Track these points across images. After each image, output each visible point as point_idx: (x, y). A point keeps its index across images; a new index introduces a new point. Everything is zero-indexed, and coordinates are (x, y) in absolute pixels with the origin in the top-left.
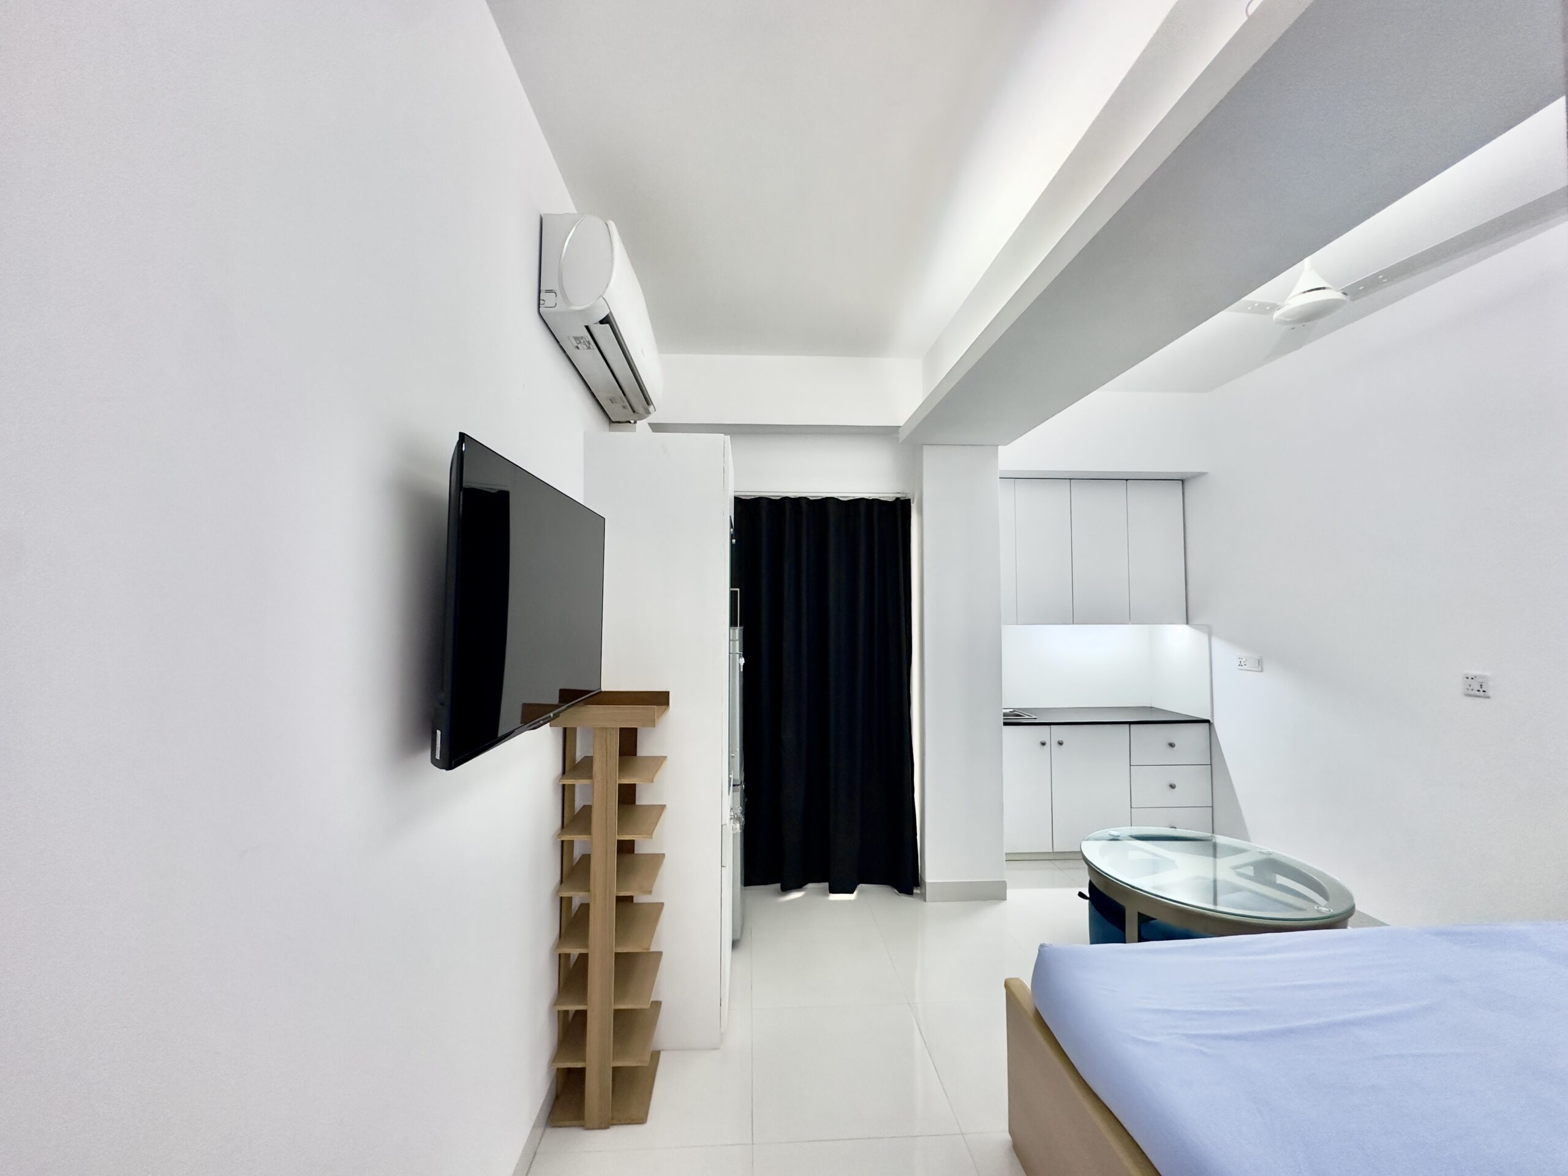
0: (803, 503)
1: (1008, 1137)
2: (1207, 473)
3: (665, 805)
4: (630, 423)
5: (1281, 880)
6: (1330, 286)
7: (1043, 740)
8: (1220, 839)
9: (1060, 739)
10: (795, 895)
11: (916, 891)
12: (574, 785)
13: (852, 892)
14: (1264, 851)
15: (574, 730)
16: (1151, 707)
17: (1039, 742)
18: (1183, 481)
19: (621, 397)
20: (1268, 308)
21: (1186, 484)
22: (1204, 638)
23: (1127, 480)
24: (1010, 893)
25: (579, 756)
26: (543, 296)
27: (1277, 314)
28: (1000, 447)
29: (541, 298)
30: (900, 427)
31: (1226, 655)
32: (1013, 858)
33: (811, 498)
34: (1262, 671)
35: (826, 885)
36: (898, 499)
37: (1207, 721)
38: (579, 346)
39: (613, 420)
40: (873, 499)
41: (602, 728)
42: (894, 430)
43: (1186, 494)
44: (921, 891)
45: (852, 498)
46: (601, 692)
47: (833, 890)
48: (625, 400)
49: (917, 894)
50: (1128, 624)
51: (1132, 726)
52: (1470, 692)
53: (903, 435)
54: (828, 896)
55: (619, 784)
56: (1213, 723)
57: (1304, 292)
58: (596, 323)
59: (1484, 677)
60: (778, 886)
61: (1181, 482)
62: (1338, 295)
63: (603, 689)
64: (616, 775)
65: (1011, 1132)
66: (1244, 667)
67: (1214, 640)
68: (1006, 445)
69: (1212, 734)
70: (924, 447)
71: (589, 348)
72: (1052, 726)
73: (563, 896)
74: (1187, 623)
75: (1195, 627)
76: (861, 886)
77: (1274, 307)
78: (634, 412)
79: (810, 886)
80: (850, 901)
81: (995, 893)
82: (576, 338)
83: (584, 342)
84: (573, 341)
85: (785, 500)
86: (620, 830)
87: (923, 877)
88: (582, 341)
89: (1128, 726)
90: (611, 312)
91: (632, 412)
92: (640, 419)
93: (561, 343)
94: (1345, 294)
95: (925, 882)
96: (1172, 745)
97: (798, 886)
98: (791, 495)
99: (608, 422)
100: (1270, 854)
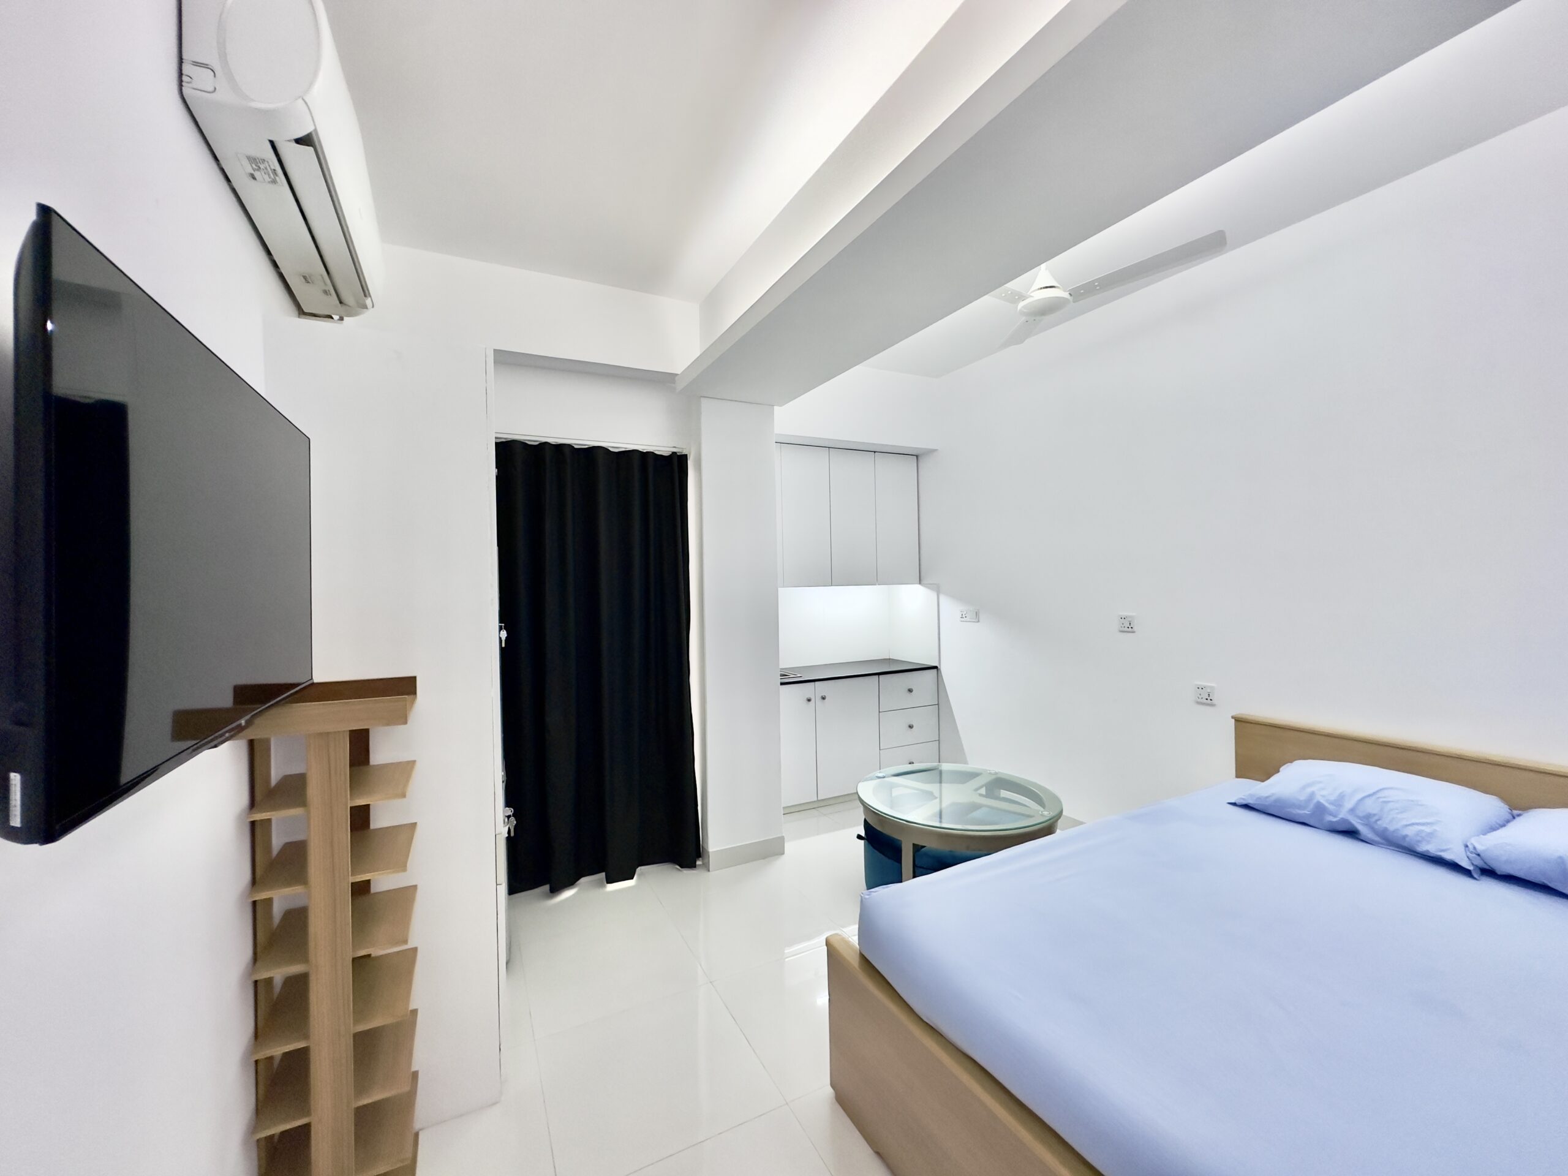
0: (567, 451)
1: (831, 1090)
2: (936, 450)
3: (416, 823)
4: (332, 318)
5: (1004, 793)
6: (1058, 285)
7: (808, 696)
8: (945, 767)
9: (823, 694)
10: (568, 894)
11: (699, 863)
12: (269, 821)
13: (632, 878)
14: (993, 772)
15: (266, 743)
16: (890, 659)
17: (805, 699)
18: (917, 456)
19: (322, 275)
20: (1017, 297)
21: (919, 458)
22: (934, 595)
23: (875, 452)
24: (788, 847)
25: (275, 776)
26: (187, 68)
27: (1021, 304)
28: (776, 408)
29: (184, 72)
30: (677, 375)
31: (951, 609)
32: (790, 811)
33: (576, 447)
34: (978, 621)
35: (603, 875)
36: (674, 453)
37: (936, 667)
38: (257, 174)
39: (306, 310)
40: (647, 452)
41: (321, 734)
42: (672, 376)
43: (920, 470)
44: (703, 862)
45: (623, 450)
46: (313, 684)
47: (610, 880)
48: (328, 281)
49: (700, 865)
50: (875, 585)
51: (880, 676)
52: (1123, 629)
53: (680, 385)
54: (605, 886)
55: (351, 808)
56: (940, 669)
57: (1041, 288)
58: (289, 141)
59: (1130, 617)
60: (547, 887)
61: (915, 457)
62: (1066, 295)
63: (317, 679)
64: (346, 796)
65: (833, 1085)
66: (965, 619)
67: (942, 598)
68: (781, 406)
69: (939, 677)
70: (702, 399)
71: (274, 182)
72: (816, 683)
73: (257, 978)
74: (920, 583)
75: (925, 586)
76: (639, 870)
77: (1022, 297)
78: (341, 302)
79: (583, 880)
80: (629, 888)
81: (771, 850)
82: (252, 160)
83: (266, 168)
84: (246, 163)
85: (544, 445)
86: (355, 868)
87: (705, 847)
88: (262, 166)
89: (877, 676)
90: (315, 130)
91: (338, 302)
92: (350, 315)
93: (221, 162)
94: (1070, 295)
95: (708, 852)
96: (910, 691)
97: (570, 883)
98: (552, 441)
99: (297, 313)
100: (996, 773)
